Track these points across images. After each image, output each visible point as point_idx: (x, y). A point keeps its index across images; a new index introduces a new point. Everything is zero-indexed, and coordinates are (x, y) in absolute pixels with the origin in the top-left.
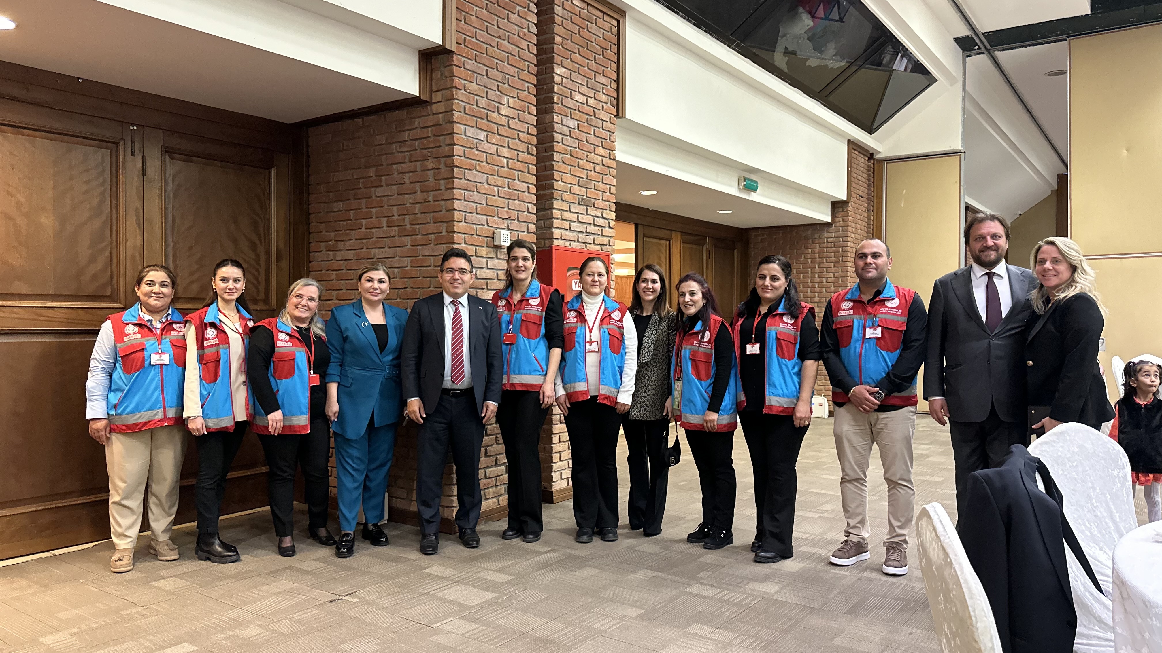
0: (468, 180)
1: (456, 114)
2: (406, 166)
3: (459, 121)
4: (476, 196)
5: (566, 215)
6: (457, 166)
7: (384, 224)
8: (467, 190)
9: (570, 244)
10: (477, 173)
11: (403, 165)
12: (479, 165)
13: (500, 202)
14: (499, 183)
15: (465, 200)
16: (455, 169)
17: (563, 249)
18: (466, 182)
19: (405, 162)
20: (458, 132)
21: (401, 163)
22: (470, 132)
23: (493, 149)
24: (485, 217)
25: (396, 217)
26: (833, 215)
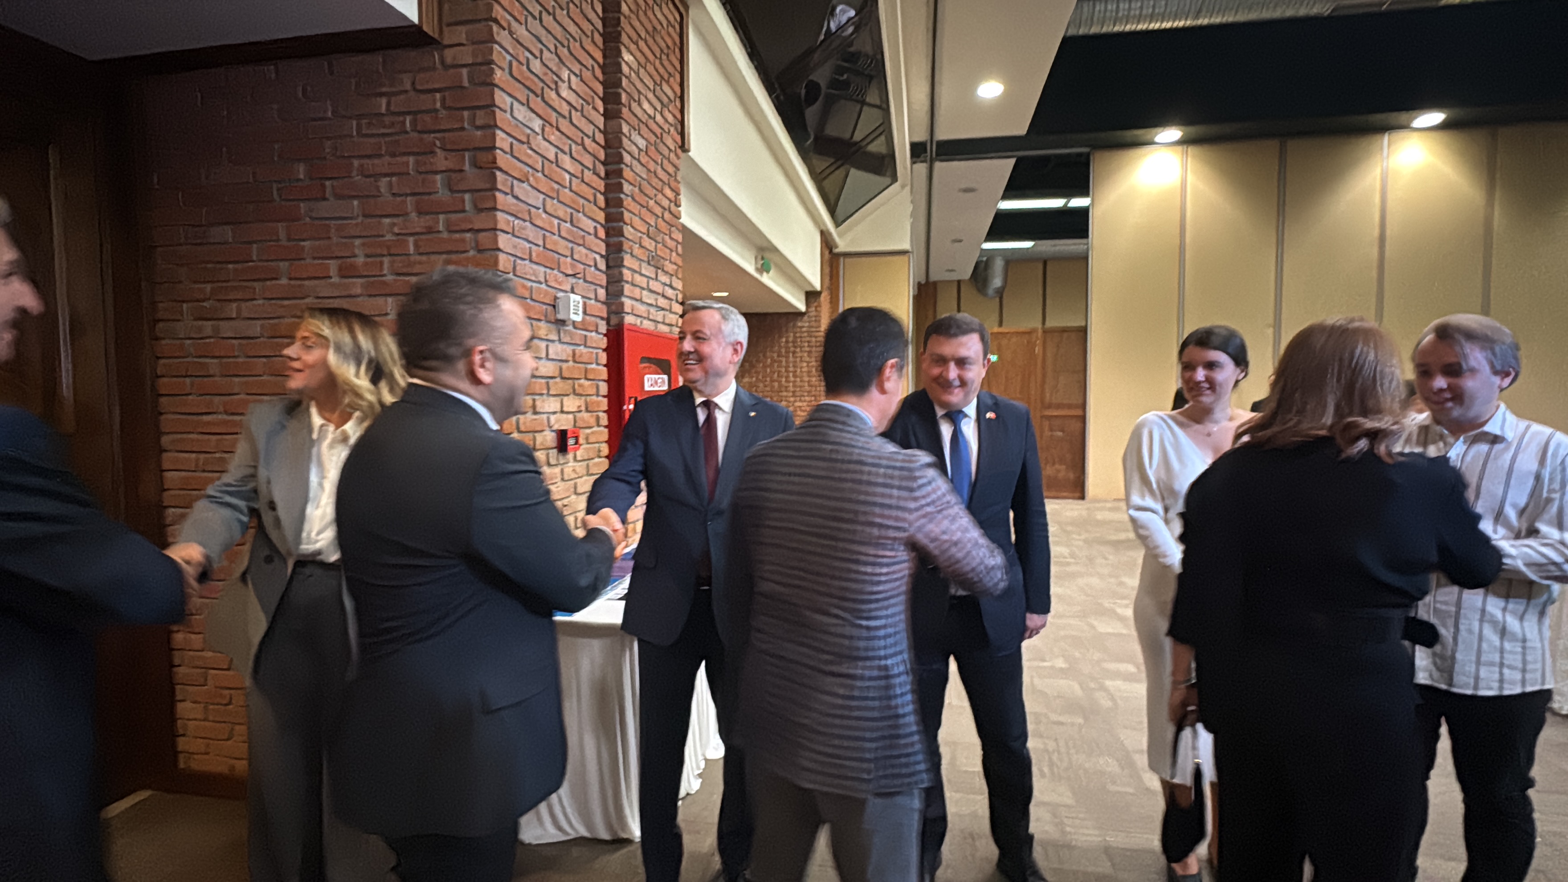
0: (517, 198)
1: (498, 73)
2: (382, 164)
3: (502, 85)
4: (530, 232)
5: (638, 279)
6: (500, 170)
7: (333, 271)
8: (517, 217)
9: (641, 322)
10: (529, 188)
11: (376, 161)
12: (533, 175)
13: (563, 246)
14: (561, 214)
15: (514, 235)
16: (498, 173)
17: (635, 329)
18: (515, 201)
19: (380, 156)
20: (502, 106)
21: (369, 157)
22: (521, 113)
23: (551, 153)
24: (542, 269)
25: (361, 260)
26: (808, 305)
